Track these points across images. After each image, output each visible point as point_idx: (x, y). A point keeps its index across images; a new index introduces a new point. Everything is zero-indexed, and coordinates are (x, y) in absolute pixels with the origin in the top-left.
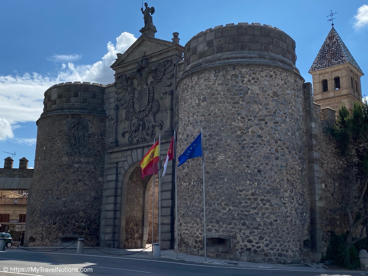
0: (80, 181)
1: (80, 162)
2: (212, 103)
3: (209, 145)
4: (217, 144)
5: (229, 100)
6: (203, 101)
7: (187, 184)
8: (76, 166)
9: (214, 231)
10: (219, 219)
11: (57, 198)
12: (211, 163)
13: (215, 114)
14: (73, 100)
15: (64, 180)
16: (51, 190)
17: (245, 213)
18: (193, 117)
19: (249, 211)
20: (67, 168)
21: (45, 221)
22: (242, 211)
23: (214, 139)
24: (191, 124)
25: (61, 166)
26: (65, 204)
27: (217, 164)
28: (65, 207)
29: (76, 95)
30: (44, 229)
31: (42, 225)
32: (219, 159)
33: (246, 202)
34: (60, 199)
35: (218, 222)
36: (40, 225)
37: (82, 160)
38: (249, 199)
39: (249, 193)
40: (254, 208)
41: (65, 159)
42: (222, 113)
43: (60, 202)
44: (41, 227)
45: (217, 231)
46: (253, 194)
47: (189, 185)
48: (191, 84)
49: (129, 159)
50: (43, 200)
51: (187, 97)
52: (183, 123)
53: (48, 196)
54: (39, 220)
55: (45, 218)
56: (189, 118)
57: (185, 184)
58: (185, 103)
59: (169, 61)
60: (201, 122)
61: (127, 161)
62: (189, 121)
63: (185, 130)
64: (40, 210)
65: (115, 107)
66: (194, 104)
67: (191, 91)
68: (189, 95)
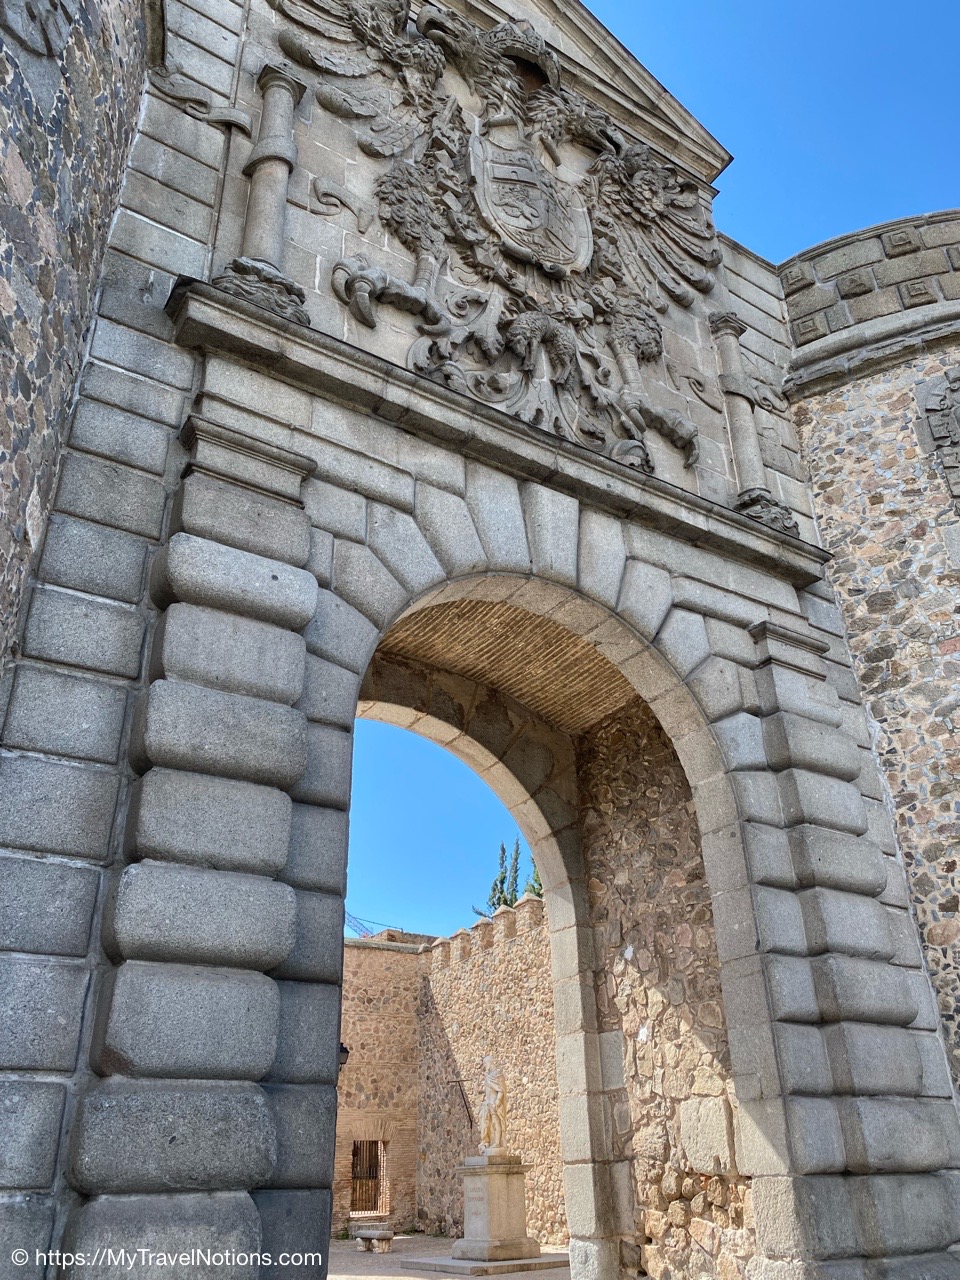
49: (447, 513)
59: (681, 183)
61: (411, 509)
65: (248, 63)
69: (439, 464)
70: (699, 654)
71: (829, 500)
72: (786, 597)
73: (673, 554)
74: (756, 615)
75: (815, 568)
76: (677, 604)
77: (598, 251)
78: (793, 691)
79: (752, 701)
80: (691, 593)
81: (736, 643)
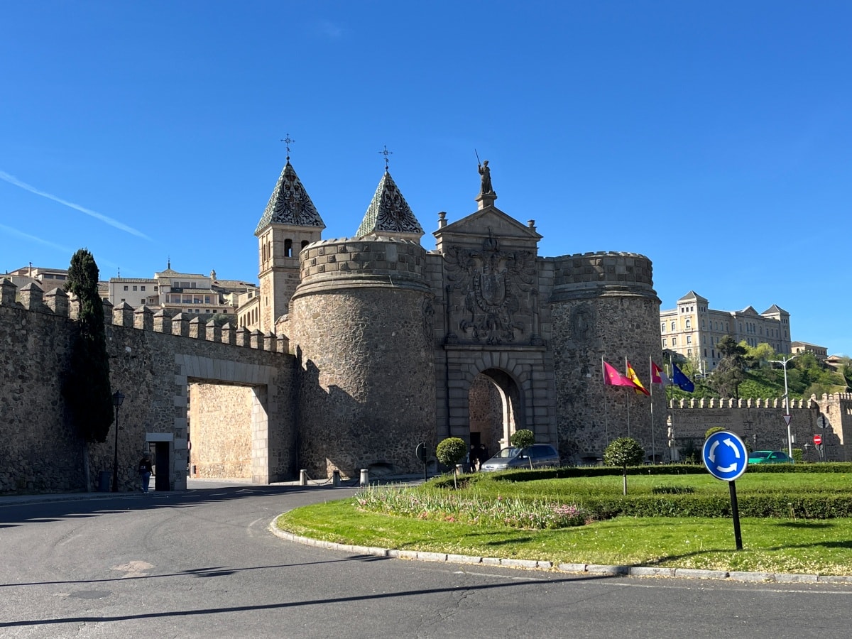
0: (433, 385)
1: (431, 360)
2: (644, 331)
6: (637, 328)
8: (430, 364)
11: (421, 409)
14: (417, 269)
16: (412, 396)
18: (627, 341)
20: (426, 368)
21: (408, 439)
24: (624, 347)
25: (420, 363)
26: (427, 415)
28: (428, 420)
34: (423, 409)
36: (402, 445)
37: (433, 356)
41: (423, 354)
48: (620, 307)
49: (479, 362)
50: (403, 410)
51: (616, 318)
52: (610, 344)
53: (409, 405)
54: (399, 438)
55: (408, 436)
56: (621, 340)
57: (621, 406)
58: (611, 323)
59: (529, 253)
60: (636, 348)
61: (475, 364)
62: (622, 344)
63: (615, 352)
64: (399, 424)
65: (445, 287)
66: (626, 328)
67: (621, 313)
68: (620, 317)
69: (478, 354)
70: (520, 372)
71: (554, 329)
72: (539, 356)
73: (517, 355)
74: (532, 362)
75: (545, 349)
76: (517, 364)
77: (506, 291)
78: (536, 376)
79: (529, 378)
80: (520, 361)
81: (527, 368)
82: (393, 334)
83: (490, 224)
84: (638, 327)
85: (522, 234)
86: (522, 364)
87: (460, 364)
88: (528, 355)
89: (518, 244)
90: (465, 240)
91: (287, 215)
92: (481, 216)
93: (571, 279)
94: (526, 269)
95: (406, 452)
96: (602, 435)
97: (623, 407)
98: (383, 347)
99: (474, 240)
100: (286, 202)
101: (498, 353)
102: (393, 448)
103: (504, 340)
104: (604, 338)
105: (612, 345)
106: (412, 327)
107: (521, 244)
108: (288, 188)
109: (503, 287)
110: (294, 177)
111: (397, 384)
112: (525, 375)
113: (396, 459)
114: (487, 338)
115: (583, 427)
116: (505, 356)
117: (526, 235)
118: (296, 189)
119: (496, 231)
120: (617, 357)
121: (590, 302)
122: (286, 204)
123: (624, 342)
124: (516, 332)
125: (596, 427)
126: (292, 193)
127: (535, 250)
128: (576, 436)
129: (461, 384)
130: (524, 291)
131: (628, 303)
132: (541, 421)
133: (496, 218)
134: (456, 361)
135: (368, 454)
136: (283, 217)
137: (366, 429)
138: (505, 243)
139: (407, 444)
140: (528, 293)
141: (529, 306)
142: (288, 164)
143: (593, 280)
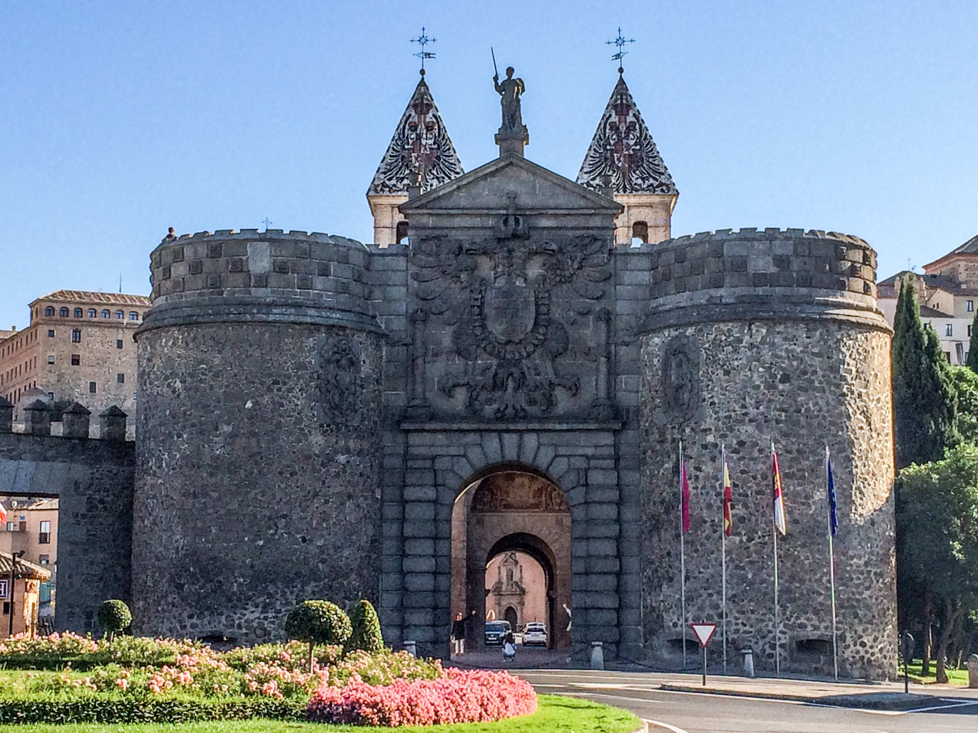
0: (350, 497)
1: (347, 451)
2: (800, 388)
3: (799, 470)
4: (813, 470)
5: (833, 388)
6: (782, 381)
7: (744, 539)
8: (342, 458)
9: (809, 628)
10: (819, 607)
11: (304, 540)
12: (804, 504)
13: (808, 410)
14: (319, 282)
15: (316, 495)
16: (284, 516)
17: (857, 597)
18: (758, 408)
19: (861, 594)
20: (323, 465)
21: (270, 595)
22: (853, 594)
23: (807, 459)
24: (751, 421)
25: (308, 457)
26: (322, 552)
27: (813, 507)
28: (323, 561)
29: (325, 273)
30: (270, 615)
31: (261, 605)
32: (816, 498)
33: (859, 579)
34: (311, 541)
35: (816, 612)
36: (257, 606)
37: (351, 443)
38: (862, 573)
39: (862, 562)
40: (868, 589)
42: (820, 410)
43: (310, 547)
44: (260, 609)
45: (816, 628)
46: (866, 564)
47: (750, 540)
48: (747, 338)
49: (475, 454)
50: (261, 543)
51: (736, 363)
52: (722, 414)
53: (276, 533)
54: (250, 593)
55: (271, 589)
56: (744, 407)
57: (737, 539)
58: (727, 373)
59: (595, 239)
60: (778, 422)
61: (464, 456)
62: (746, 414)
63: (731, 430)
64: (252, 567)
65: (410, 311)
66: (757, 383)
67: (749, 353)
68: (744, 361)
69: (471, 438)
70: (563, 470)
71: (643, 386)
72: (607, 439)
73: (555, 437)
74: (590, 451)
75: (617, 426)
76: (556, 456)
77: (538, 314)
78: (596, 478)
79: (582, 481)
80: (562, 451)
81: (580, 463)
82: (249, 405)
83: (511, 187)
84: (785, 379)
85: (582, 203)
86: (569, 456)
87: (433, 459)
88: (583, 438)
89: (571, 222)
90: (457, 222)
91: (402, 179)
92: (493, 174)
93: (671, 286)
94: (588, 270)
95: (266, 618)
96: (701, 596)
97: (741, 541)
98: (227, 429)
99: (477, 222)
100: (405, 154)
101: (515, 436)
102: (238, 611)
103: (533, 410)
104: (713, 403)
105: (726, 417)
106: (290, 390)
107: (581, 222)
108: (414, 128)
109: (533, 308)
110: (430, 106)
111: (251, 495)
112: (573, 477)
113: (244, 631)
114: (495, 406)
115: (671, 579)
116: (531, 440)
117: (590, 205)
118: (429, 128)
119: (525, 200)
120: (735, 442)
121: (690, 331)
122: (403, 158)
123: (752, 411)
124: (560, 394)
125: (692, 579)
126: (419, 137)
127: (610, 232)
128: (661, 598)
129: (431, 493)
130: (581, 314)
131: (764, 331)
132: (600, 566)
133: (524, 175)
134: (422, 451)
135: (195, 620)
136: (394, 182)
137: (193, 575)
138: (544, 223)
139: (269, 604)
140: (591, 318)
141: (592, 344)
142: (422, 83)
143: (704, 288)
